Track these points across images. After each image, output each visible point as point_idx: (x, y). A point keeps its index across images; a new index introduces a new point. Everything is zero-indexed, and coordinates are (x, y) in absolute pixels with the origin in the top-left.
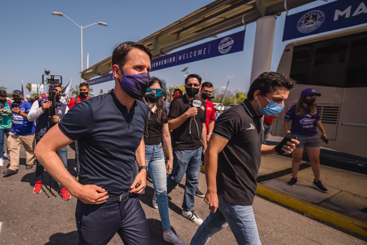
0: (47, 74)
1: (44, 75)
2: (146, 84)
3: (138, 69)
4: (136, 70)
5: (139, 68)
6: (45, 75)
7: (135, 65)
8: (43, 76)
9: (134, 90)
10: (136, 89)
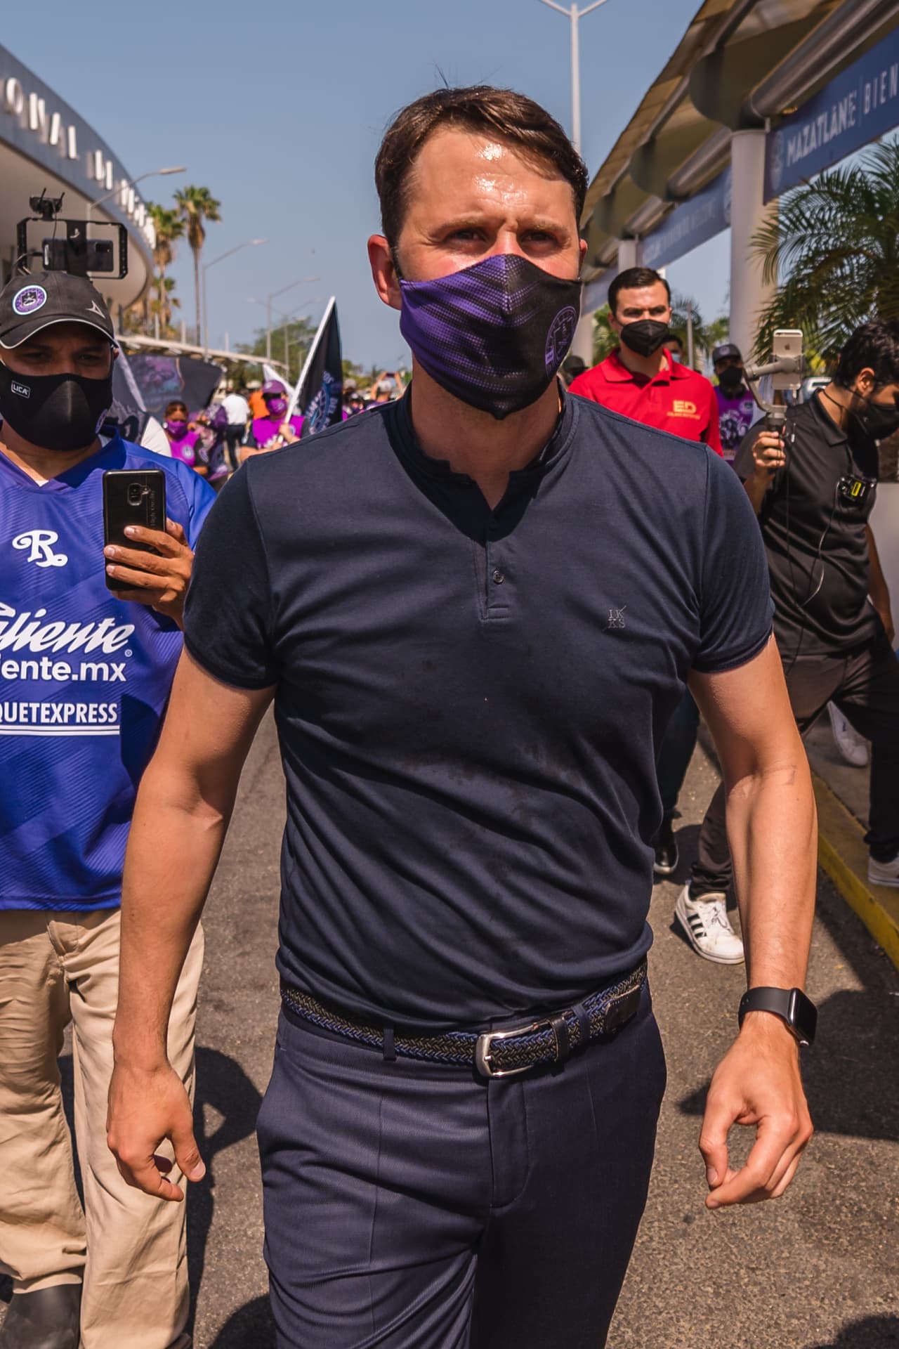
0: (48, 217)
1: (29, 223)
2: (499, 321)
3: (458, 242)
4: (453, 249)
5: (466, 238)
6: (35, 219)
7: (440, 224)
8: (22, 227)
9: (454, 364)
10: (465, 362)
